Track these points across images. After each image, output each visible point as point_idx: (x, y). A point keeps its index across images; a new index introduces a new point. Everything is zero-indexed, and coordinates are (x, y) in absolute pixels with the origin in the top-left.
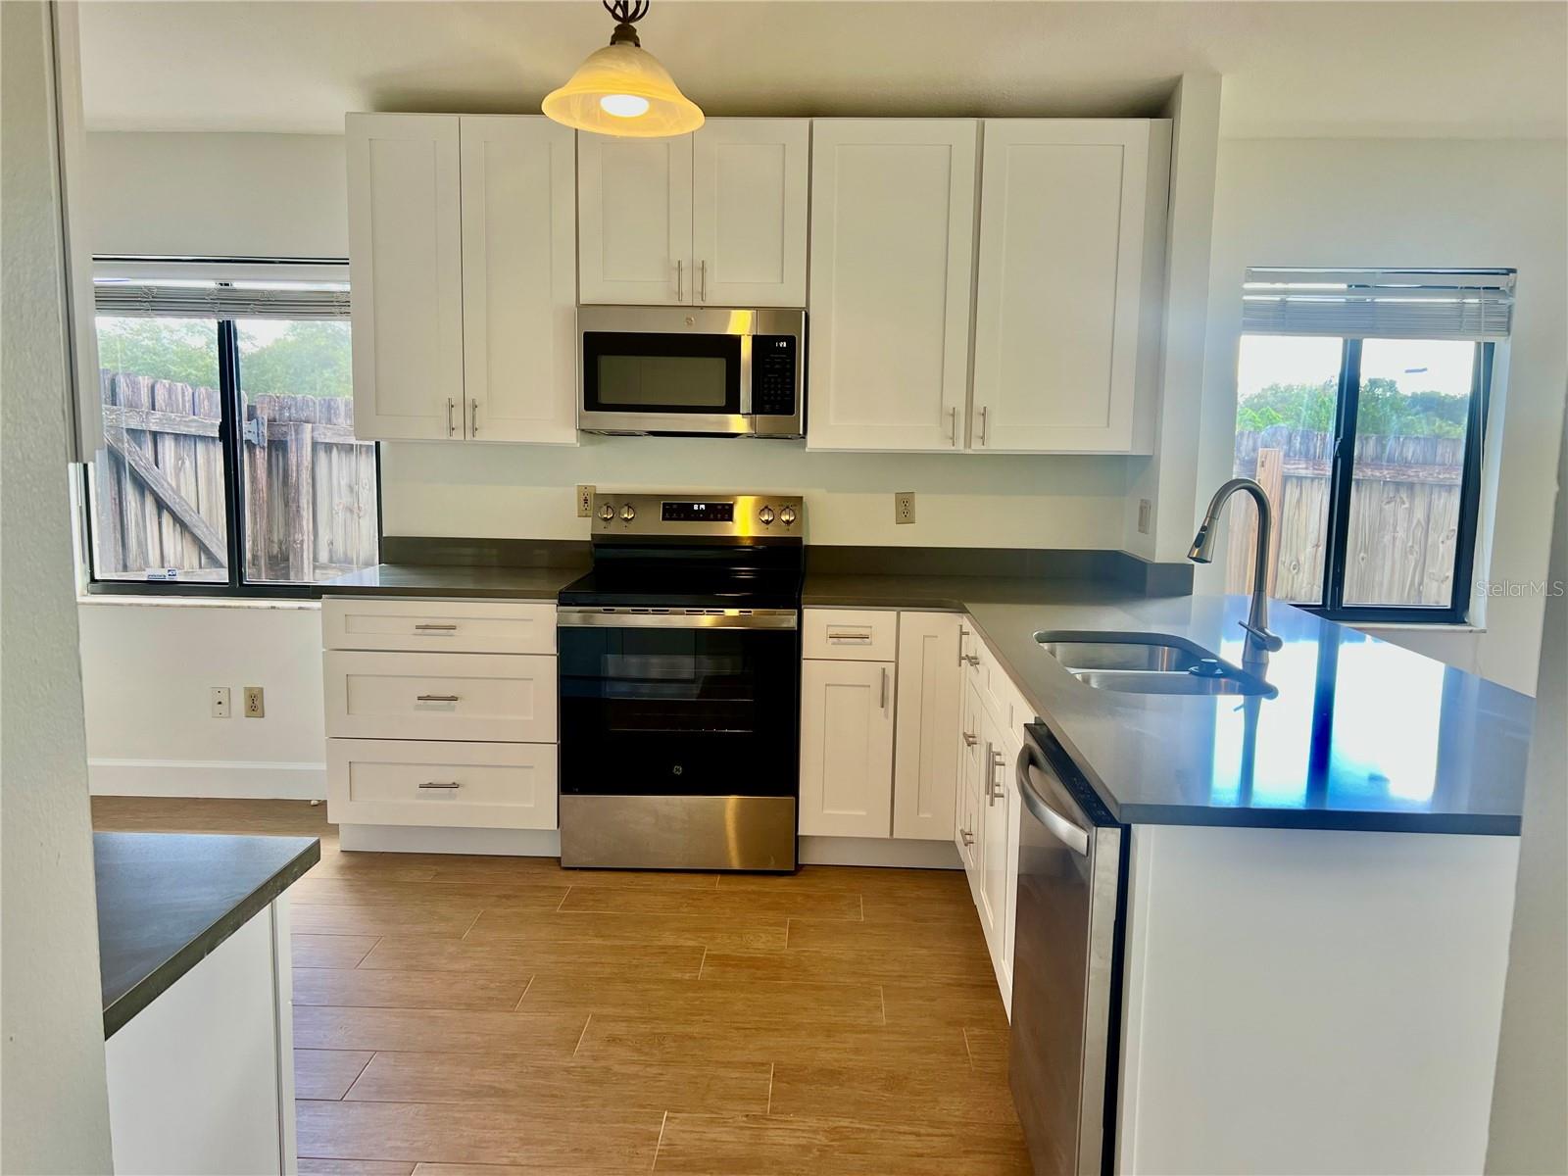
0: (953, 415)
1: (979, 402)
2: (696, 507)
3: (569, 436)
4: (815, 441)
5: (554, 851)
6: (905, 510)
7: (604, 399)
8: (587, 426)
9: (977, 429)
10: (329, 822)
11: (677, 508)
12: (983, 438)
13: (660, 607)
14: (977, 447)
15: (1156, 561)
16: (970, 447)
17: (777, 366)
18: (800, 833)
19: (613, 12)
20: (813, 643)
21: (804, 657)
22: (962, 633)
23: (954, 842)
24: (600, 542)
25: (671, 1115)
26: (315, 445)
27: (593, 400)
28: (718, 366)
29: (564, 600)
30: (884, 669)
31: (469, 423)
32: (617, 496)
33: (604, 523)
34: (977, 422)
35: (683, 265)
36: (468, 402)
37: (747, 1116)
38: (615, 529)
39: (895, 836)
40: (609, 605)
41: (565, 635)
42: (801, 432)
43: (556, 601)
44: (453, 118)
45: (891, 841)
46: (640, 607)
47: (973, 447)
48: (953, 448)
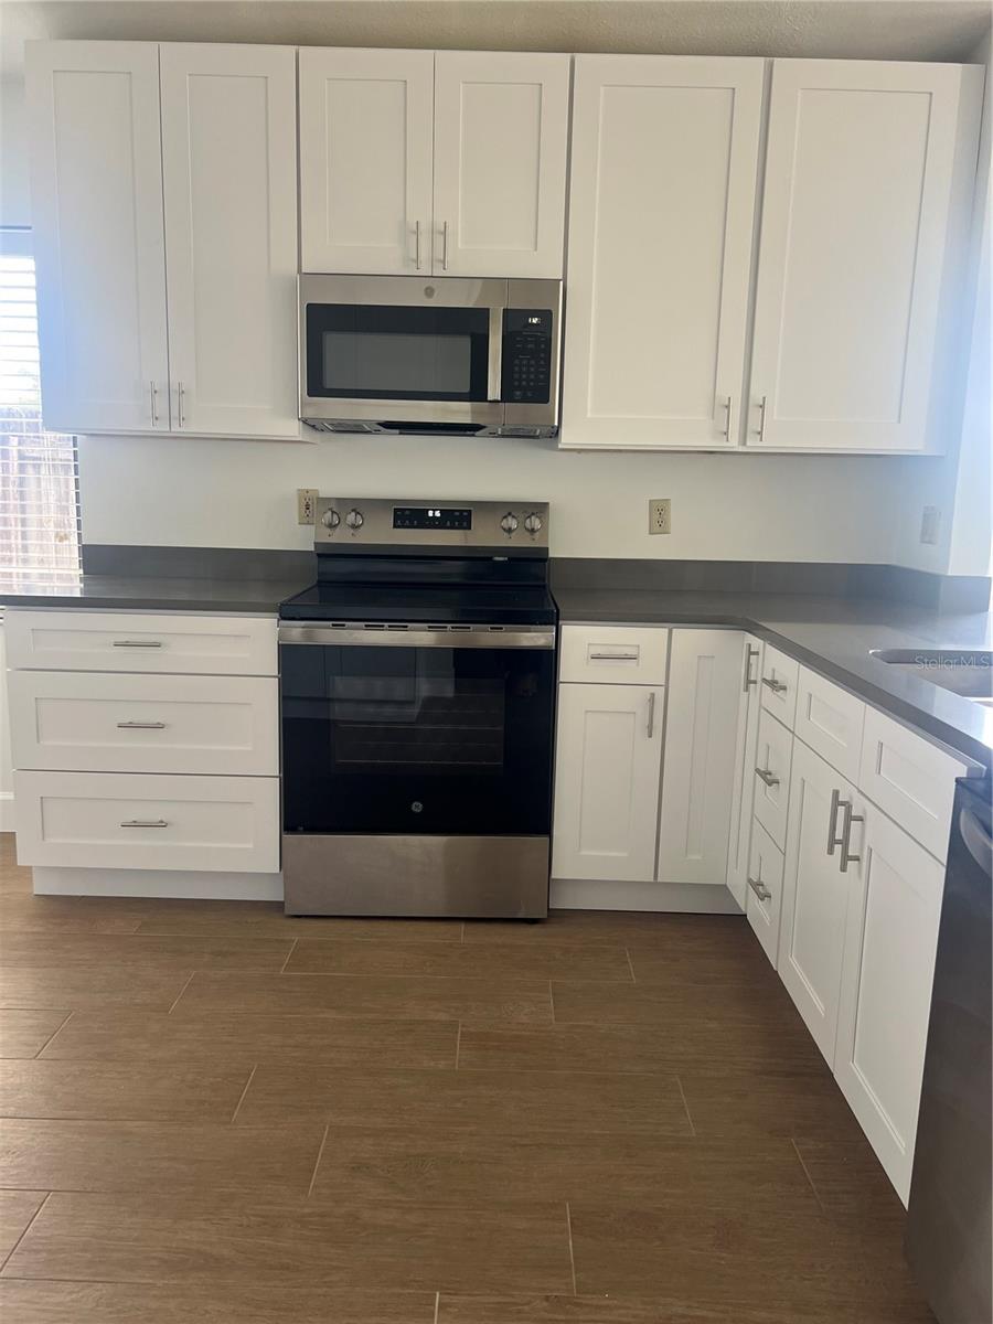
0: (728, 407)
1: (756, 394)
2: (431, 514)
3: (293, 429)
4: (567, 438)
5: (273, 893)
6: (659, 517)
7: (329, 384)
8: (310, 413)
9: (754, 425)
10: (21, 862)
11: (409, 515)
12: (760, 433)
13: (399, 622)
14: (753, 444)
15: (949, 574)
16: (744, 444)
17: (530, 346)
18: (553, 876)
20: (571, 666)
21: (563, 676)
22: (751, 653)
23: (725, 886)
24: (326, 554)
27: (317, 385)
28: (464, 344)
29: (287, 614)
30: (653, 695)
31: (175, 413)
32: (341, 501)
33: (328, 531)
34: (754, 415)
35: (422, 227)
36: (174, 387)
38: (342, 537)
39: (659, 880)
40: (338, 620)
41: (287, 653)
42: (556, 424)
43: (277, 615)
44: (150, 47)
45: (655, 884)
46: (373, 622)
47: (748, 444)
48: (726, 444)
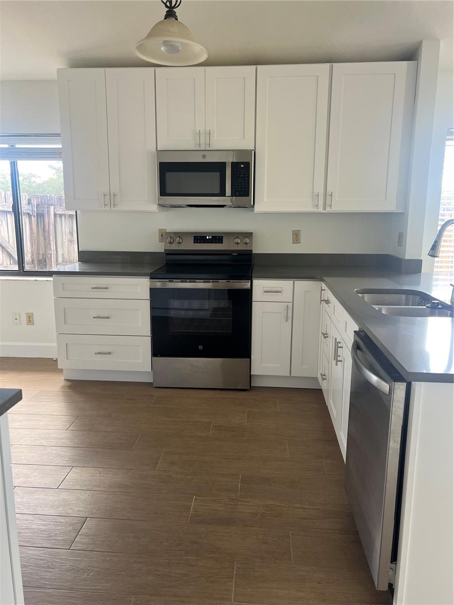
0: (318, 196)
1: (329, 190)
2: (208, 237)
3: (154, 208)
4: (258, 208)
5: (149, 379)
6: (296, 237)
7: (168, 191)
8: (162, 202)
9: (328, 202)
10: (59, 368)
11: (200, 238)
12: (331, 205)
13: (193, 280)
14: (328, 210)
15: (406, 258)
16: (325, 210)
17: (242, 175)
18: (252, 374)
19: (165, 4)
20: (257, 295)
21: (253, 300)
22: (322, 290)
23: (317, 378)
24: (168, 253)
25: (197, 498)
26: (55, 215)
27: (163, 192)
28: (217, 175)
29: (153, 277)
30: (287, 306)
31: (112, 203)
32: (175, 233)
33: (169, 245)
34: (328, 198)
35: (201, 132)
36: (112, 193)
37: (229, 499)
38: (174, 247)
39: (292, 375)
40: (171, 279)
41: (153, 291)
42: (252, 204)
43: (149, 277)
44: (102, 70)
45: (290, 377)
46: (183, 280)
47: (327, 209)
48: (318, 210)
